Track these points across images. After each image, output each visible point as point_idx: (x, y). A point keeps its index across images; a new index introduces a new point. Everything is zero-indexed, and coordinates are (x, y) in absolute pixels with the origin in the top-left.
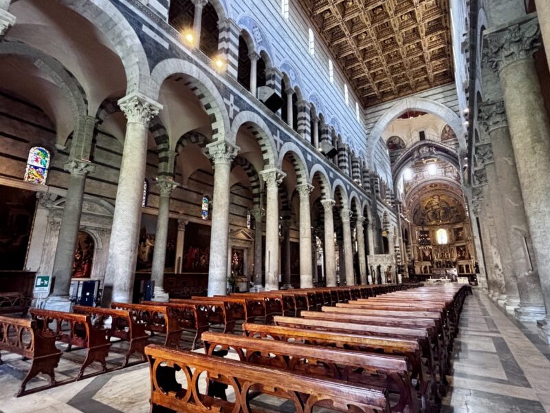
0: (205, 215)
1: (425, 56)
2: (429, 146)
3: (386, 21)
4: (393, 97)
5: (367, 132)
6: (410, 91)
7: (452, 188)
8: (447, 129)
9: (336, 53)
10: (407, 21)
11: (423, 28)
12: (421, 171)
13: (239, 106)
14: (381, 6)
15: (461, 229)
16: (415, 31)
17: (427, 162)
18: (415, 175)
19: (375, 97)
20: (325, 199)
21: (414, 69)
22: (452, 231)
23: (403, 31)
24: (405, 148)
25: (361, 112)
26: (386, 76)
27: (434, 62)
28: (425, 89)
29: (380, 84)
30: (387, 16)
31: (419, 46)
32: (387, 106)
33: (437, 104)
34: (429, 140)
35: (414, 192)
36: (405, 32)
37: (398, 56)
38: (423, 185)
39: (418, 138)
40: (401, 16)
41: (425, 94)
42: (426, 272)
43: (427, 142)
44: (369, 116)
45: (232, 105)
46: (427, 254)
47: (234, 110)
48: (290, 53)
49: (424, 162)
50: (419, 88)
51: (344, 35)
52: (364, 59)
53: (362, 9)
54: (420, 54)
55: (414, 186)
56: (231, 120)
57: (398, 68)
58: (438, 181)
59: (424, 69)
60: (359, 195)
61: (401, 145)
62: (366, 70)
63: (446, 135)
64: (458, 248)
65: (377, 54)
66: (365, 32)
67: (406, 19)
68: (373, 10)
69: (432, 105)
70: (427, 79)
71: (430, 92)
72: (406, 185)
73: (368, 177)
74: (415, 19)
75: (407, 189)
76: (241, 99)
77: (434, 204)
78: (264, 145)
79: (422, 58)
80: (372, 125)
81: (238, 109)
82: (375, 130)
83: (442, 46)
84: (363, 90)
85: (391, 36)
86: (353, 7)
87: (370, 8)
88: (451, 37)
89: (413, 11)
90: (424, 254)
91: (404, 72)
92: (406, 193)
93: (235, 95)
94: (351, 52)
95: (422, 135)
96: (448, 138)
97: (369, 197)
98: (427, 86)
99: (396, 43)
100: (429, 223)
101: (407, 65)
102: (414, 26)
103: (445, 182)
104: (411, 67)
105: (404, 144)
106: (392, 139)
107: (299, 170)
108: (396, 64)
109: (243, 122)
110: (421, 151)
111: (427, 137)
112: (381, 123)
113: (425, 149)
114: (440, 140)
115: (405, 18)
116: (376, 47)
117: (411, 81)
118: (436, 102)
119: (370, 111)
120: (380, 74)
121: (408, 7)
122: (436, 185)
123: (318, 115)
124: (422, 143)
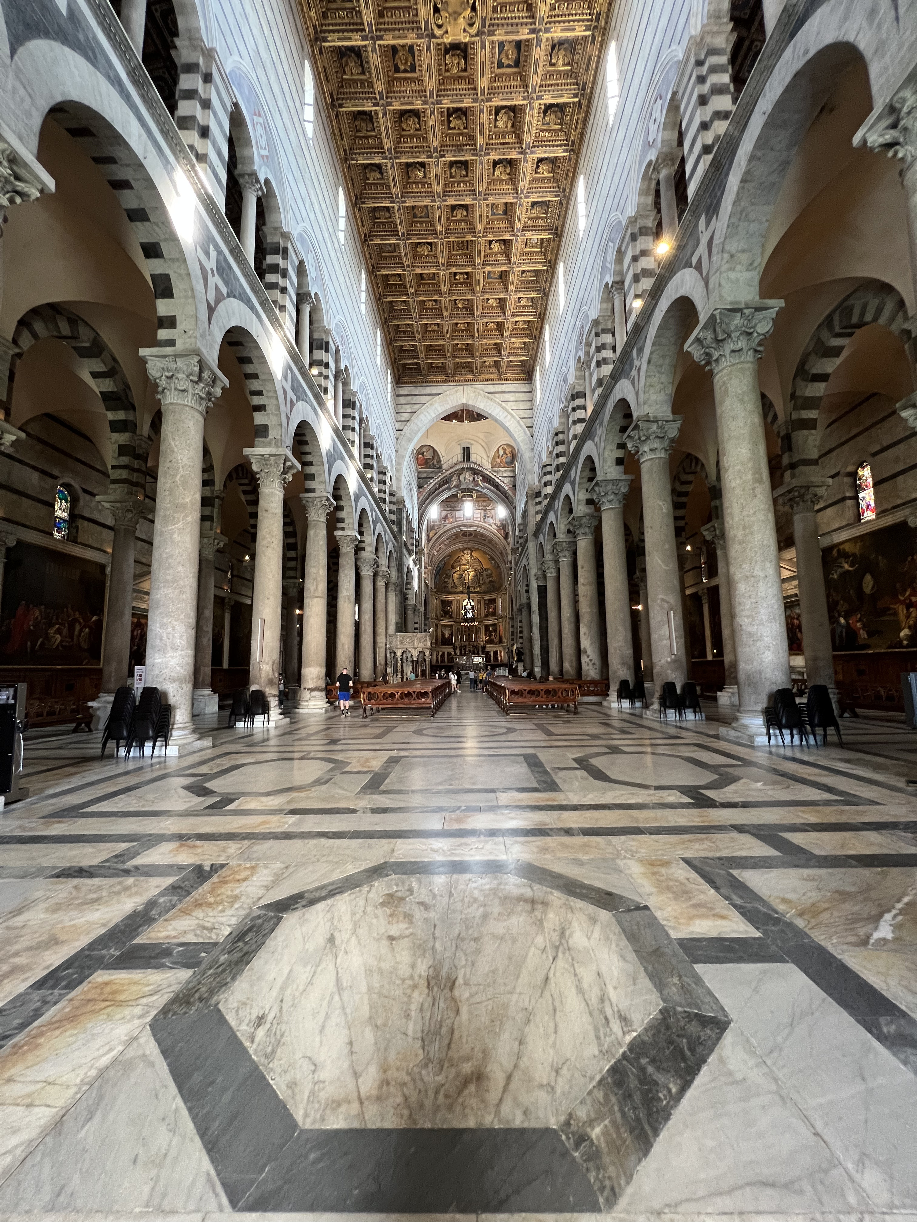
0: (59, 530)
1: (506, 326)
2: (475, 472)
3: (469, 238)
4: (444, 377)
5: (398, 426)
6: (470, 377)
7: (491, 541)
8: (501, 452)
9: (374, 262)
10: (496, 254)
11: (514, 279)
12: (454, 509)
13: (226, 283)
14: (466, 207)
15: (493, 601)
16: (503, 276)
17: (463, 496)
18: (444, 514)
19: (417, 369)
20: (343, 529)
21: (485, 341)
22: (482, 602)
23: (488, 269)
24: (440, 467)
25: (393, 389)
26: (443, 337)
27: (514, 340)
28: (492, 380)
29: (429, 348)
30: (472, 230)
31: (502, 303)
32: (434, 390)
33: (505, 409)
34: (475, 463)
35: (441, 540)
36: (489, 272)
37: (469, 308)
38: (454, 531)
39: (460, 458)
40: (491, 242)
41: (491, 388)
42: (443, 661)
43: (473, 466)
44: (402, 400)
45: (212, 270)
46: (447, 636)
47: (217, 288)
48: (312, 216)
49: (460, 496)
50: (484, 376)
51: (394, 233)
52: (417, 293)
53: (439, 194)
54: (500, 320)
55: (442, 531)
56: (211, 310)
57: (462, 331)
58: (476, 529)
59: (498, 347)
60: (385, 531)
61: (435, 461)
62: (415, 314)
63: (498, 460)
64: (487, 627)
65: (440, 293)
66: (430, 244)
67: (496, 250)
68: (454, 208)
69: (498, 409)
70: (497, 364)
71: (498, 388)
72: (431, 528)
73: (394, 503)
74: (508, 256)
75: (431, 535)
76: (230, 268)
77: (464, 561)
78: (260, 393)
79: (500, 326)
80: (405, 416)
81: (224, 290)
82: (411, 426)
83: (531, 318)
84: (401, 348)
85: (469, 270)
86: (423, 184)
87: (451, 201)
88: (546, 308)
89: (510, 241)
90: (443, 634)
91: (469, 342)
92: (429, 540)
93: (220, 252)
94: (399, 271)
95: (466, 454)
96: (499, 466)
97: (395, 537)
98: (495, 376)
99: (471, 285)
100: (454, 590)
101: (478, 330)
102: (504, 268)
103: (481, 530)
104: (482, 337)
105: (439, 461)
106: (424, 450)
107: (311, 464)
108: (462, 323)
109: (233, 324)
110: (462, 477)
111: (473, 458)
112: (422, 417)
113: (468, 476)
114: (489, 466)
115: (496, 247)
116: (442, 278)
117: (478, 361)
118: (504, 404)
119: (404, 391)
120: (434, 331)
121: (503, 231)
122: (471, 535)
123: (343, 368)
124: (466, 465)
